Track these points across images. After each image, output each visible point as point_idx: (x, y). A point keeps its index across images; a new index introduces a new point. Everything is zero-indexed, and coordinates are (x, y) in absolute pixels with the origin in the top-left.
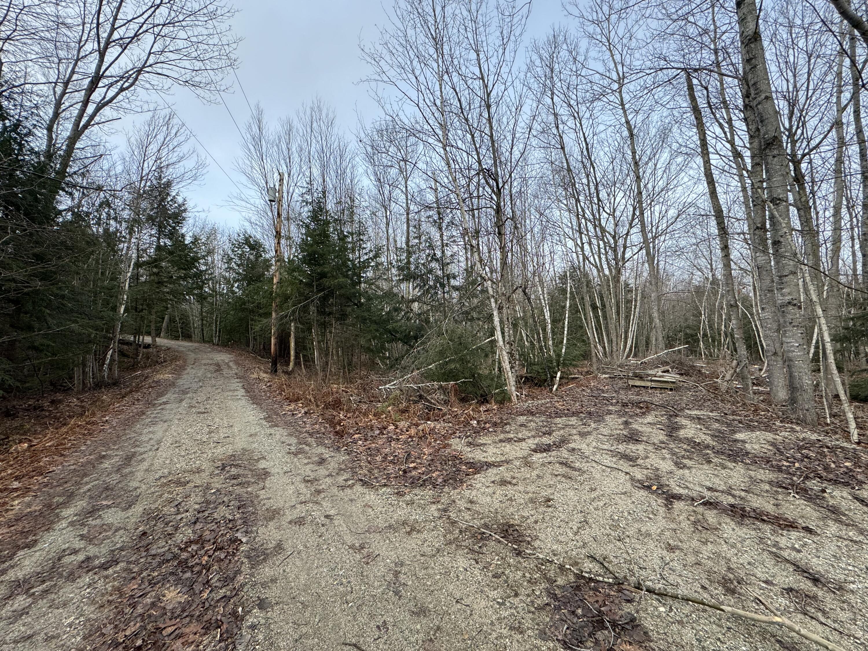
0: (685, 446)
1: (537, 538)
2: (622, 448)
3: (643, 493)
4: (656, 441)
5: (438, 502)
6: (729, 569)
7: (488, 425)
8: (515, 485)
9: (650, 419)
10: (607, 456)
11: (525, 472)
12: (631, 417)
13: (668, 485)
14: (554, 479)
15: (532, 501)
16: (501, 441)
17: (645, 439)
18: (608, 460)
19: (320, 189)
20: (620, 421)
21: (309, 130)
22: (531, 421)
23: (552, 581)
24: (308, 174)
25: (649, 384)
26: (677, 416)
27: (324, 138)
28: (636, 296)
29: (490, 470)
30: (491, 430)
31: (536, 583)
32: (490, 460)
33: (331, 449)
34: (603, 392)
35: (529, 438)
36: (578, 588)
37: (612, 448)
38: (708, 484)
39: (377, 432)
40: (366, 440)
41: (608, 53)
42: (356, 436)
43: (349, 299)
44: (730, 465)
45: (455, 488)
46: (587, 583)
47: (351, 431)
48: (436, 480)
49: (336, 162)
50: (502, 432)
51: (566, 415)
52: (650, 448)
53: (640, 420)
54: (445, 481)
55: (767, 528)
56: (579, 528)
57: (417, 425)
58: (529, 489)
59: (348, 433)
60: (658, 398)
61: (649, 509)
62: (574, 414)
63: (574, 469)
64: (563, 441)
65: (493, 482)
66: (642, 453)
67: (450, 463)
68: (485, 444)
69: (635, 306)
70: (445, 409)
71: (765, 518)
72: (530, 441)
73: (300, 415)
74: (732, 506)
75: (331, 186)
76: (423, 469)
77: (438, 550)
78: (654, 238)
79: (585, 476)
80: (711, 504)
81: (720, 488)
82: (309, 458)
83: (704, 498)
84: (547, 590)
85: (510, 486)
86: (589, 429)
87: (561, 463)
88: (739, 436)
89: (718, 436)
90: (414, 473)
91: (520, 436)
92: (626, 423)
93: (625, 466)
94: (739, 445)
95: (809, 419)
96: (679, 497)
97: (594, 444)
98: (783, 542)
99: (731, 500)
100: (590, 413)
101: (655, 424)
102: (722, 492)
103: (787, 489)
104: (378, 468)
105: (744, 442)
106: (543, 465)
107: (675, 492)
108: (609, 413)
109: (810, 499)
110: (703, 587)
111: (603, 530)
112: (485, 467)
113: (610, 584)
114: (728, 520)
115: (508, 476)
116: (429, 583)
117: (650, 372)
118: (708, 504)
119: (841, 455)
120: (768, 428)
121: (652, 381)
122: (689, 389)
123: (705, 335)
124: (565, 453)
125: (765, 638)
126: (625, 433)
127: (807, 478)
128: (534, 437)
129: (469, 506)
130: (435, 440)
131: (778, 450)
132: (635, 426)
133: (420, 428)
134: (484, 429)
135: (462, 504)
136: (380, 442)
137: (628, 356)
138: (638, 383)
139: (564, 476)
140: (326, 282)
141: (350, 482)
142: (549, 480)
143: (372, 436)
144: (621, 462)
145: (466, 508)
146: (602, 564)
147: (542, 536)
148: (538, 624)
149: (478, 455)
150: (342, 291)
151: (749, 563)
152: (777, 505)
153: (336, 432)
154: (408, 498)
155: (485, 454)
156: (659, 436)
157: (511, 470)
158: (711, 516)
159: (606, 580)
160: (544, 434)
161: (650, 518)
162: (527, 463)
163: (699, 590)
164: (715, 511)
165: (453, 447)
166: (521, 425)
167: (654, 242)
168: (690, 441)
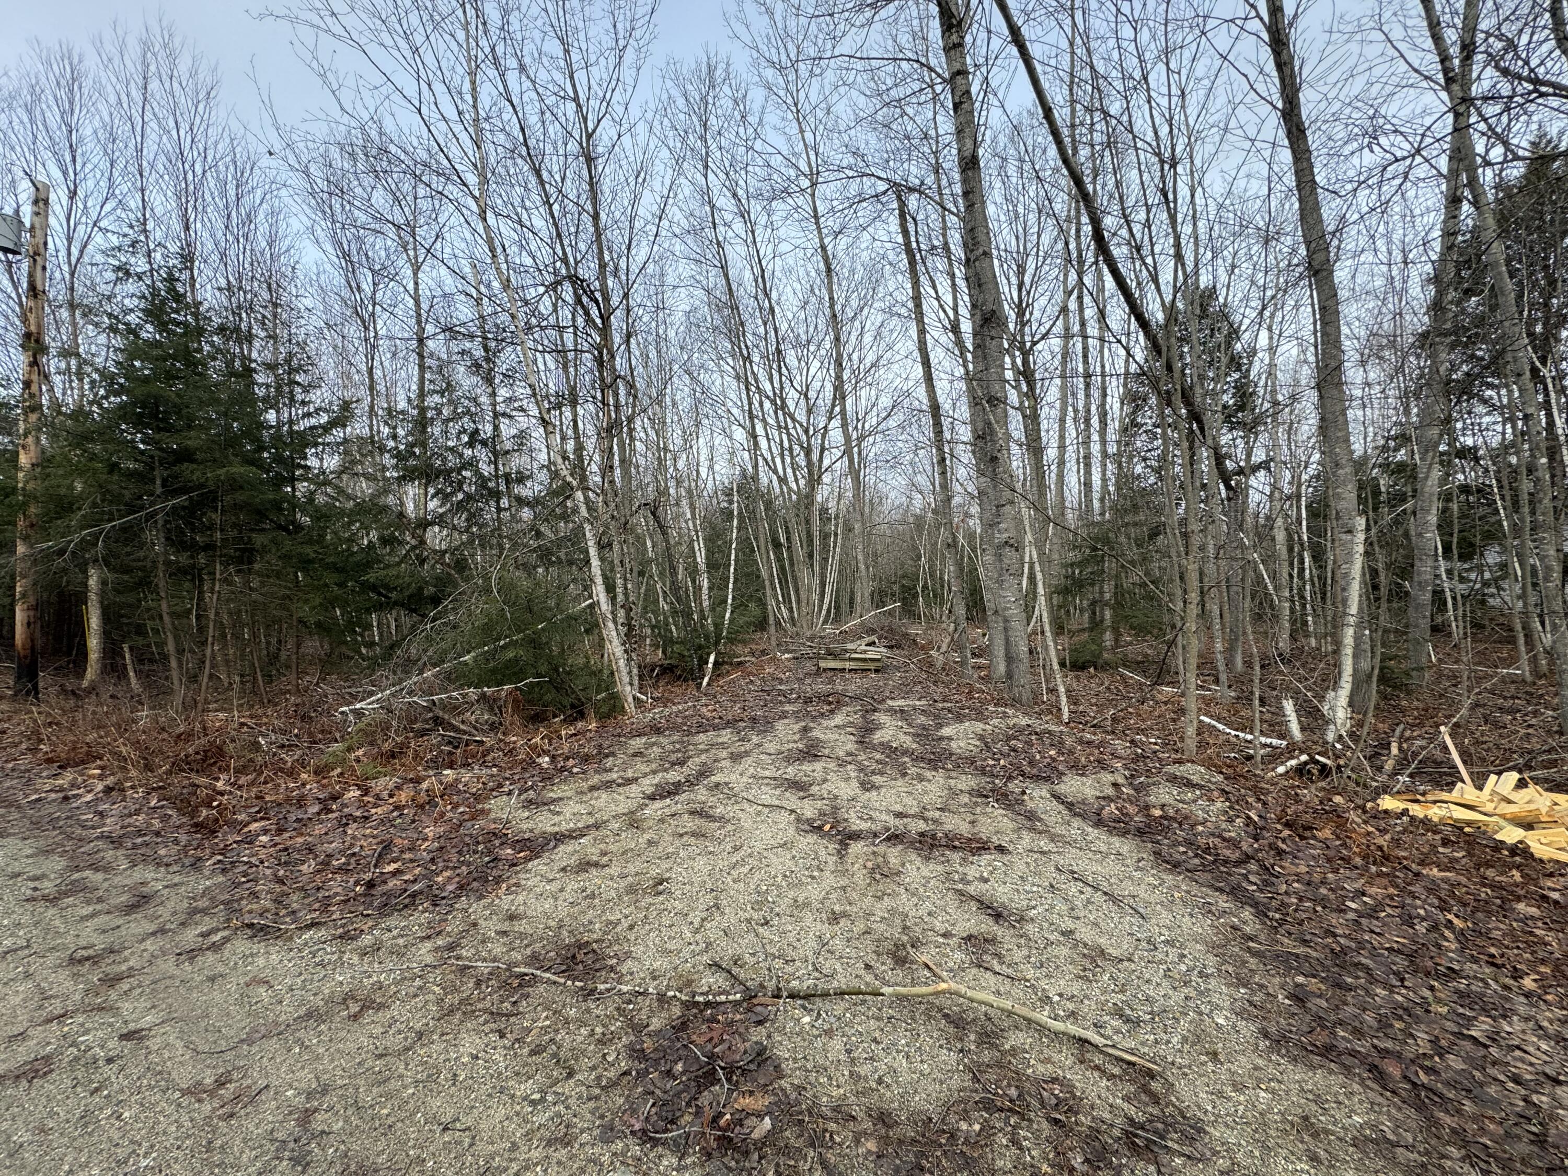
0: (878, 756)
1: (628, 955)
2: (791, 772)
3: (811, 838)
4: (841, 754)
5: (439, 933)
6: (905, 928)
7: (571, 762)
8: (604, 866)
9: (839, 719)
10: (768, 789)
11: (629, 840)
12: (814, 718)
13: (846, 820)
14: (677, 843)
15: (631, 890)
16: (593, 788)
17: (826, 752)
18: (768, 795)
19: (174, 248)
20: (797, 727)
21: (137, 95)
22: (654, 744)
23: (638, 1028)
24: (134, 202)
25: (848, 665)
26: (875, 710)
27: (184, 127)
28: (836, 526)
29: (562, 847)
30: (575, 770)
31: (611, 1040)
32: (564, 827)
33: (175, 868)
34: (781, 681)
35: (645, 775)
36: (684, 1026)
37: (777, 775)
38: (898, 808)
39: (316, 808)
40: (280, 831)
41: (795, 124)
42: (255, 826)
43: (260, 514)
44: (928, 774)
45: (481, 897)
46: (701, 1011)
47: (241, 817)
48: (442, 889)
49: (224, 193)
50: (596, 772)
51: (715, 728)
52: (832, 765)
53: (825, 723)
54: (461, 887)
55: (956, 857)
56: (703, 920)
57: (418, 781)
58: (631, 869)
59: (232, 824)
60: (855, 685)
61: (815, 863)
62: (728, 724)
63: (712, 818)
64: (704, 773)
65: (564, 869)
66: (818, 776)
67: (480, 848)
68: (561, 799)
69: (835, 543)
70: (489, 741)
71: (957, 843)
72: (646, 781)
73: (89, 797)
74: (922, 834)
75: (210, 246)
76: (417, 871)
77: (420, 1035)
78: (861, 439)
79: (729, 827)
80: (897, 836)
81: (912, 812)
82: (100, 900)
83: (888, 829)
84: (631, 1048)
85: (594, 871)
86: (748, 746)
87: (692, 813)
88: (946, 731)
89: (922, 735)
90: (393, 883)
91: (630, 774)
92: (805, 730)
93: (791, 800)
94: (944, 744)
95: (1024, 699)
96: (855, 836)
97: (752, 770)
98: (972, 872)
99: (922, 826)
100: (754, 720)
101: (845, 726)
102: (914, 816)
103: (986, 797)
104: (302, 889)
105: (950, 739)
106: (662, 820)
107: (854, 828)
108: (784, 715)
109: (1009, 807)
110: (868, 967)
111: (741, 913)
112: (552, 844)
113: (737, 1003)
114: (914, 856)
115: (593, 854)
116: (385, 1111)
117: (850, 646)
118: (894, 838)
119: (1047, 742)
120: (981, 716)
121: (850, 659)
122: (898, 669)
123: (925, 587)
124: (702, 794)
125: (930, 1017)
126: (800, 746)
127: (1010, 778)
128: (654, 772)
129: (506, 926)
130: (455, 806)
131: (986, 744)
132: (816, 734)
133: (425, 785)
134: (562, 770)
135: (490, 927)
136: (319, 829)
137: (825, 622)
138: (832, 664)
139: (693, 834)
140: (191, 472)
141: (216, 938)
142: (668, 844)
143: (298, 820)
144: (787, 794)
145: (497, 933)
146: (729, 972)
147: (638, 950)
148: (602, 1117)
149: (544, 823)
150: (240, 497)
151: (929, 914)
152: (972, 822)
153: (196, 825)
154: (367, 940)
155: (556, 819)
156: (847, 744)
157: (603, 841)
158: (894, 854)
159: (731, 998)
160: (673, 764)
161: (813, 877)
162: (633, 822)
163: (862, 972)
164: (900, 847)
165: (493, 815)
166: (635, 755)
167: (859, 445)
168: (886, 747)
